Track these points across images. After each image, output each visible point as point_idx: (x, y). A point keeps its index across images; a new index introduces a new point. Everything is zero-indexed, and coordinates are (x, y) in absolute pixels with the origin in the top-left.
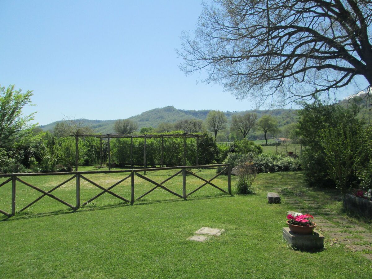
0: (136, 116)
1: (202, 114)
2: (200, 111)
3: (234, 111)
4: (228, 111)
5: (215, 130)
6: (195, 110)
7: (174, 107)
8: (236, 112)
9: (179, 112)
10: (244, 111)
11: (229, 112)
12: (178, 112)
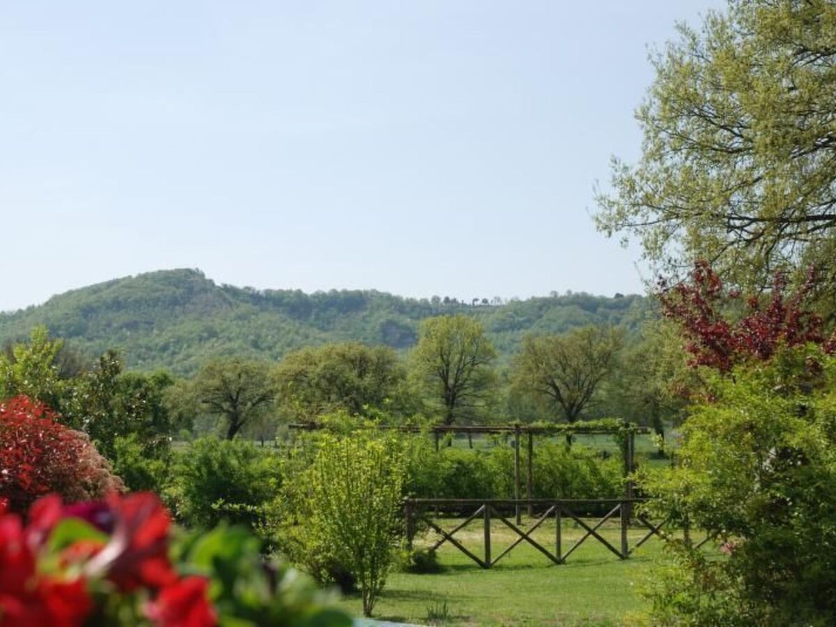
0: (20, 311)
1: (333, 311)
2: (324, 295)
3: (476, 300)
4: (451, 298)
5: (447, 388)
6: (299, 293)
7: (203, 275)
8: (485, 301)
9: (227, 296)
10: (523, 299)
11: (455, 301)
12: (220, 295)
